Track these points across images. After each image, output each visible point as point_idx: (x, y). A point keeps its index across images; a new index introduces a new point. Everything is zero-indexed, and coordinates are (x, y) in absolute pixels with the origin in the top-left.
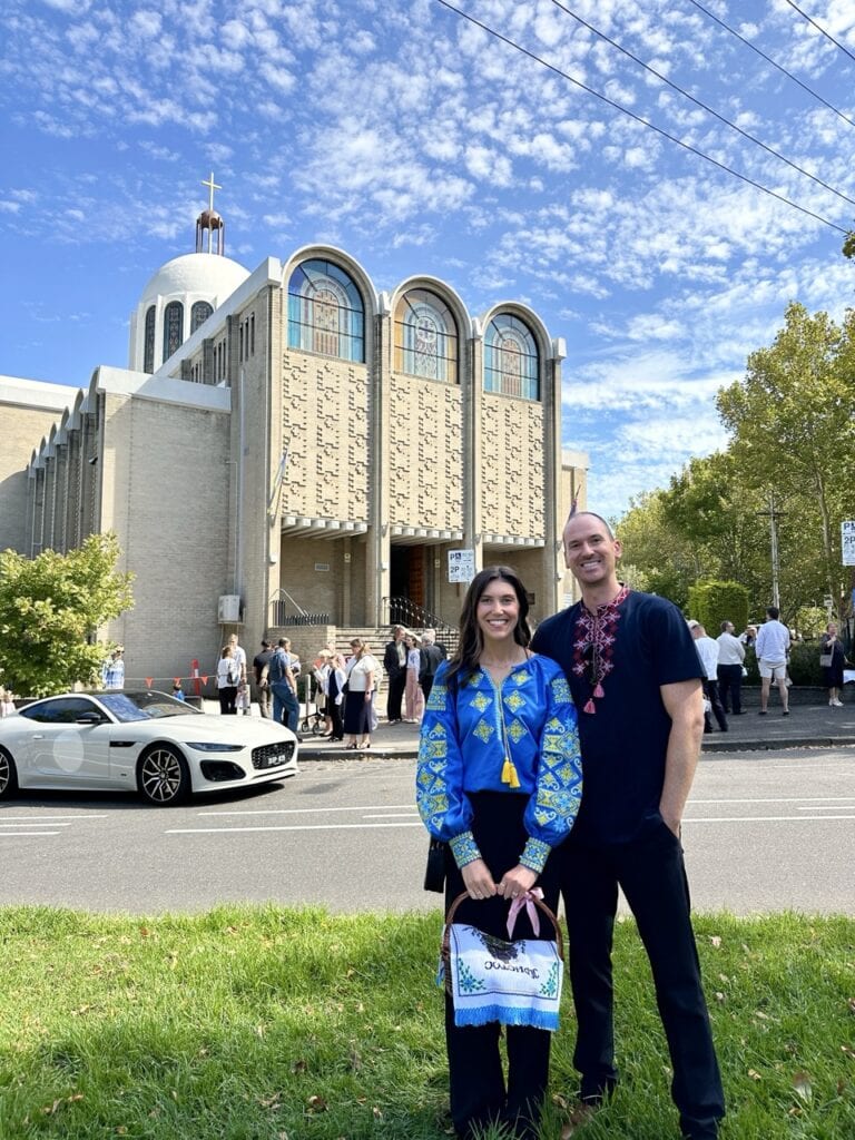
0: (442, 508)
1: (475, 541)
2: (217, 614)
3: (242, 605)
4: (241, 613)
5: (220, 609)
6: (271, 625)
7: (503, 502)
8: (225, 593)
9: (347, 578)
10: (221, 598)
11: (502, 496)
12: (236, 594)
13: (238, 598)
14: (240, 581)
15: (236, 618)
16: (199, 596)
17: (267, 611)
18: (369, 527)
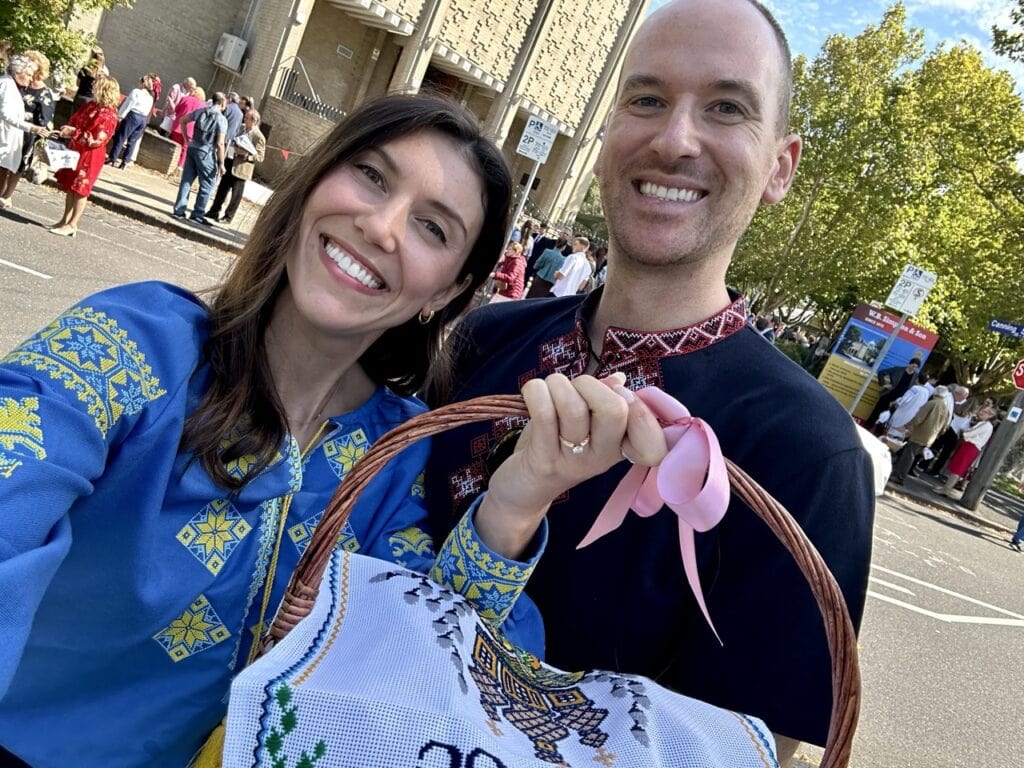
0: (496, 48)
1: (513, 101)
2: (215, 52)
3: (246, 55)
4: (242, 63)
5: (220, 48)
6: (273, 93)
7: (556, 72)
8: (231, 32)
9: (367, 77)
10: (225, 35)
11: (557, 65)
12: (244, 38)
13: (244, 44)
14: (253, 24)
15: (235, 66)
16: (200, 21)
17: (273, 76)
18: (414, 31)
